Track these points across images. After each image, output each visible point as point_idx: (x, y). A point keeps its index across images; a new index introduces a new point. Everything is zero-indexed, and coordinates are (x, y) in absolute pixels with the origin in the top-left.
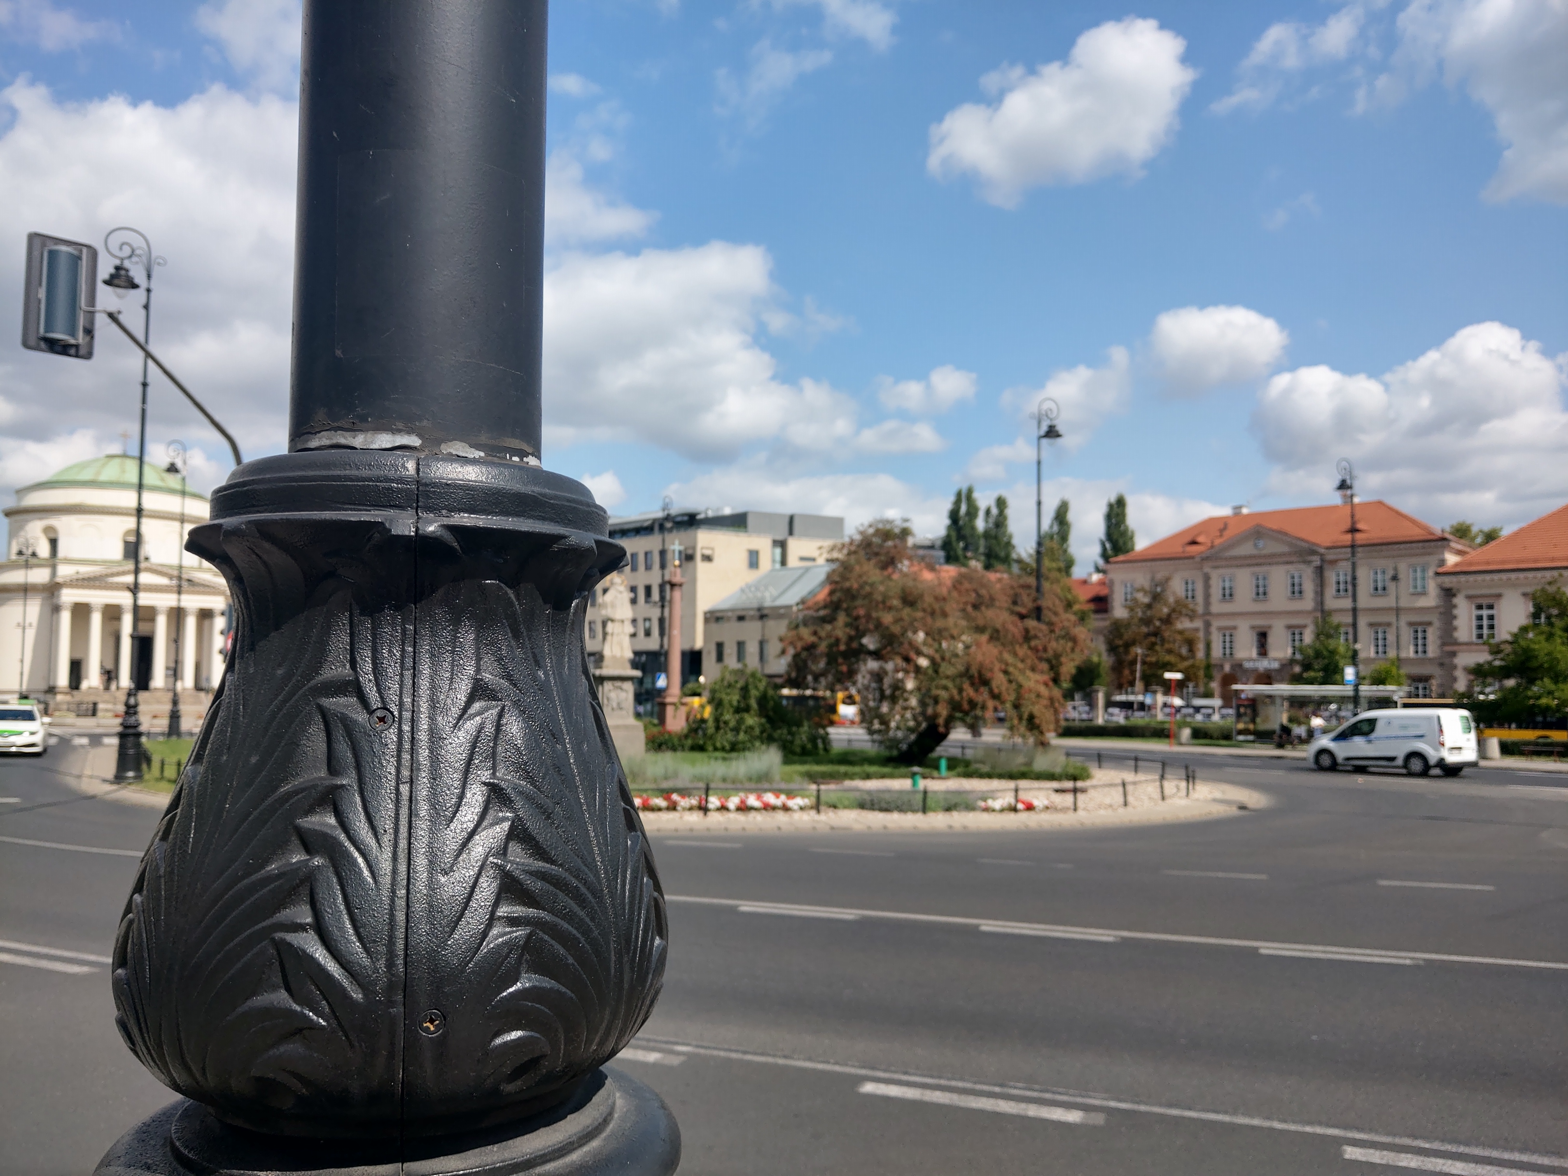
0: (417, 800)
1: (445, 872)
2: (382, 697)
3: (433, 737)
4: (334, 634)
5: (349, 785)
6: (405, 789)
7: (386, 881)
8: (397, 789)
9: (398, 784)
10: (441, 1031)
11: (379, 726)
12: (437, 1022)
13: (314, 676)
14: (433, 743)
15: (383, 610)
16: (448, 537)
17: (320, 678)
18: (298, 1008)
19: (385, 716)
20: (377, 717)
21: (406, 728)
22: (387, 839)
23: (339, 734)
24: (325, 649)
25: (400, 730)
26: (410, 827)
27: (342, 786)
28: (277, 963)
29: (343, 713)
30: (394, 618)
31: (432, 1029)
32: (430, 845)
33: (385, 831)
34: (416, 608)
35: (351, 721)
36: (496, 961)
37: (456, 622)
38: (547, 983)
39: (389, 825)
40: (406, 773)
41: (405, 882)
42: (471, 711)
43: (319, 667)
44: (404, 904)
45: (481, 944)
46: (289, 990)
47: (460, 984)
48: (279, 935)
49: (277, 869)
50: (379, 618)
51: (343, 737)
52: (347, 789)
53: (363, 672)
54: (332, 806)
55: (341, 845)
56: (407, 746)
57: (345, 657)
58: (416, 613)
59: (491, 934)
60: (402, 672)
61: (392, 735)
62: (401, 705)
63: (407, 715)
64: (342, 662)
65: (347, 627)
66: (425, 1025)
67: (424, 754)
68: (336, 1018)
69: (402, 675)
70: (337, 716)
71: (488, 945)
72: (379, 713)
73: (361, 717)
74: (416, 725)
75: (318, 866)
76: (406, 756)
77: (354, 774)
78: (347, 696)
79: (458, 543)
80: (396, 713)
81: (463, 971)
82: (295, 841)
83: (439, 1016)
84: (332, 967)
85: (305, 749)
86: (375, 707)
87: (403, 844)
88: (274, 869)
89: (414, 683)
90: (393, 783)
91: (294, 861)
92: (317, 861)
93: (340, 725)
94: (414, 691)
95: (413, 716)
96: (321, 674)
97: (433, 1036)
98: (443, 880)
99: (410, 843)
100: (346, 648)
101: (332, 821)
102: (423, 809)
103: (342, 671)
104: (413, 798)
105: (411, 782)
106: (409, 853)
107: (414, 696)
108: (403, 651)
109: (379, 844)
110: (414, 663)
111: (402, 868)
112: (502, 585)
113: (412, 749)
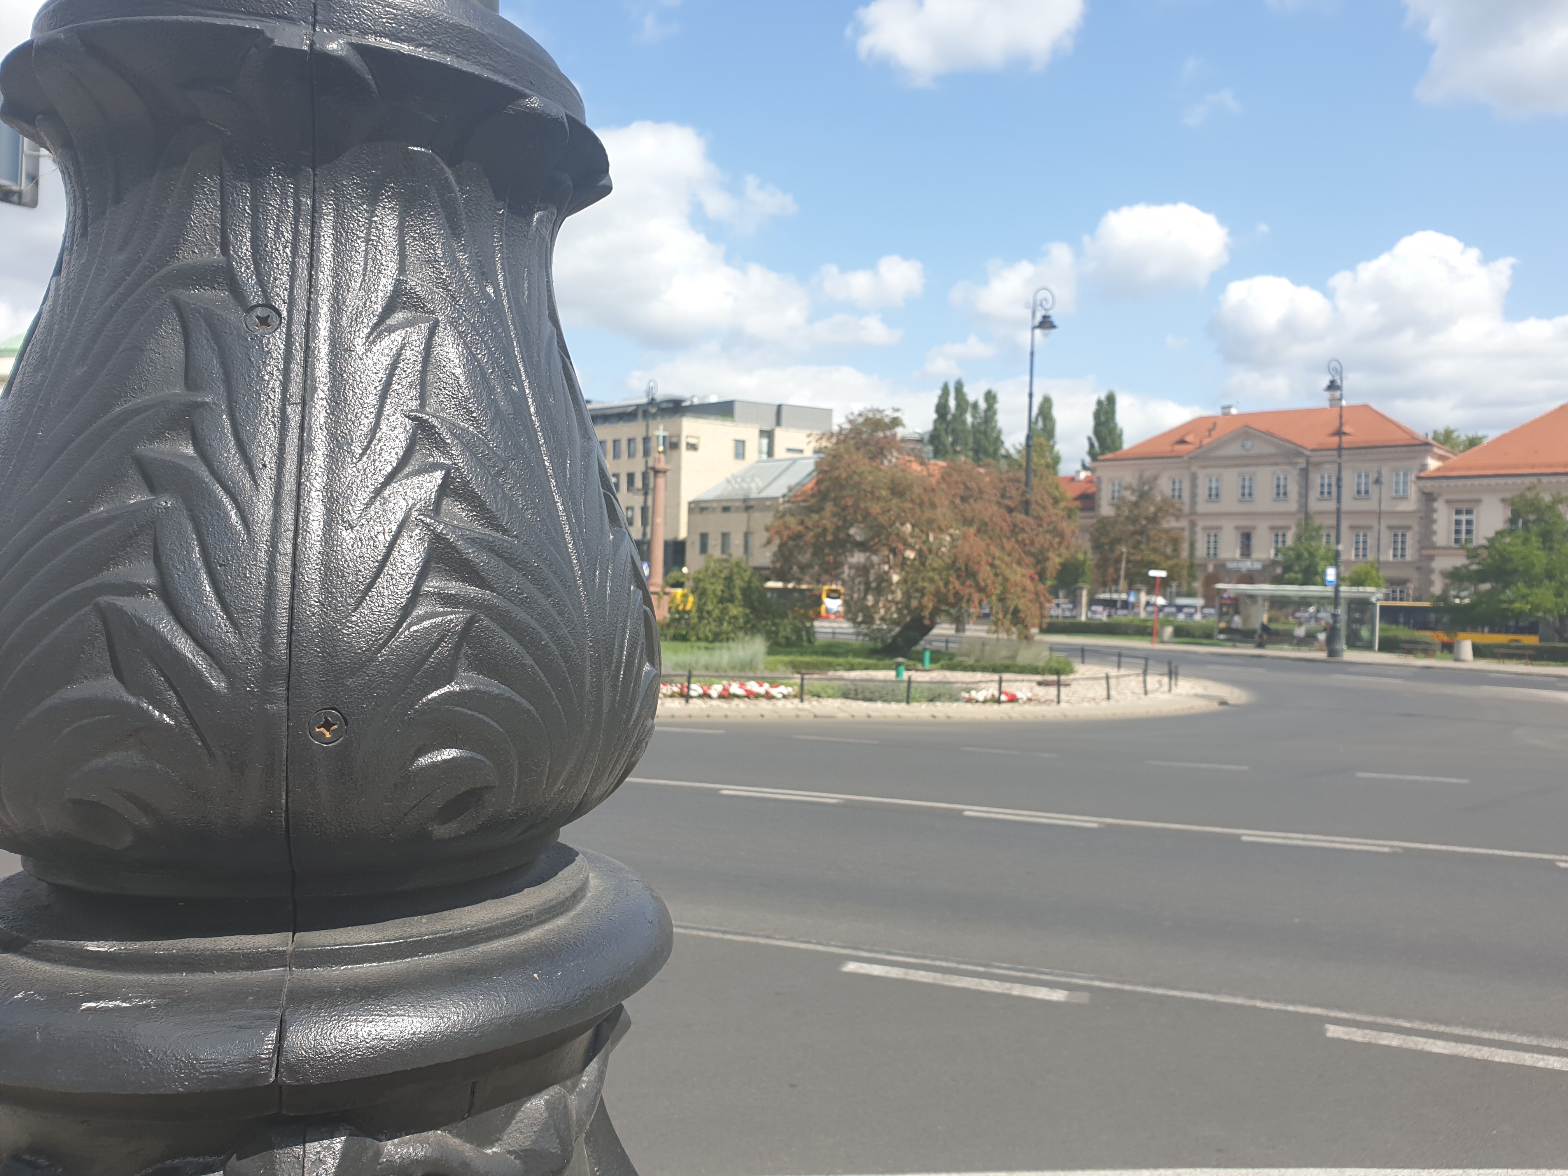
0: (311, 427)
1: (350, 525)
2: (264, 291)
3: (336, 348)
4: (198, 205)
5: (214, 403)
6: (294, 413)
7: (263, 532)
8: (283, 411)
9: (284, 405)
10: (341, 739)
11: (259, 330)
12: (336, 727)
13: (169, 261)
14: (336, 356)
15: (268, 173)
16: (356, 61)
17: (176, 264)
18: (132, 700)
19: (268, 316)
20: (258, 317)
21: (298, 330)
22: (266, 478)
23: (201, 335)
24: (185, 226)
25: (289, 335)
26: (300, 462)
27: (204, 404)
28: (103, 639)
29: (207, 309)
30: (283, 188)
31: (328, 735)
32: (328, 489)
33: (265, 466)
34: (315, 175)
35: (218, 319)
36: (422, 648)
37: (373, 200)
38: (494, 686)
39: (269, 459)
40: (295, 389)
41: (291, 535)
42: (393, 320)
43: (174, 248)
44: (288, 563)
45: (399, 625)
46: (119, 675)
47: (368, 676)
48: (104, 600)
49: (107, 512)
50: (261, 185)
51: (207, 340)
52: (211, 408)
53: (239, 256)
54: (188, 432)
55: (199, 480)
56: (298, 354)
57: (212, 237)
58: (314, 181)
59: (414, 614)
60: (293, 259)
61: (277, 341)
62: (291, 303)
63: (299, 317)
64: (210, 244)
65: (217, 197)
66: (317, 730)
67: (322, 369)
68: (189, 715)
69: (293, 265)
70: (199, 313)
71: (408, 627)
72: (259, 312)
73: (235, 316)
74: (313, 331)
75: (166, 508)
76: (297, 369)
77: (221, 389)
78: (215, 289)
79: (373, 76)
80: (285, 313)
81: (372, 659)
82: (134, 476)
83: (339, 719)
84: (185, 646)
85: (152, 356)
86: (254, 303)
87: (289, 483)
88: (103, 512)
89: (311, 276)
90: (277, 404)
91: (132, 502)
92: (166, 502)
93: (203, 324)
94: (311, 286)
95: (308, 319)
96: (178, 259)
97: (330, 745)
98: (344, 533)
99: (299, 484)
100: (215, 226)
101: (190, 451)
102: (320, 440)
103: (208, 256)
104: (306, 425)
105: (304, 404)
106: (298, 497)
107: (310, 293)
108: (296, 233)
109: (255, 482)
110: (312, 250)
111: (288, 516)
112: (437, 158)
113: (306, 361)
